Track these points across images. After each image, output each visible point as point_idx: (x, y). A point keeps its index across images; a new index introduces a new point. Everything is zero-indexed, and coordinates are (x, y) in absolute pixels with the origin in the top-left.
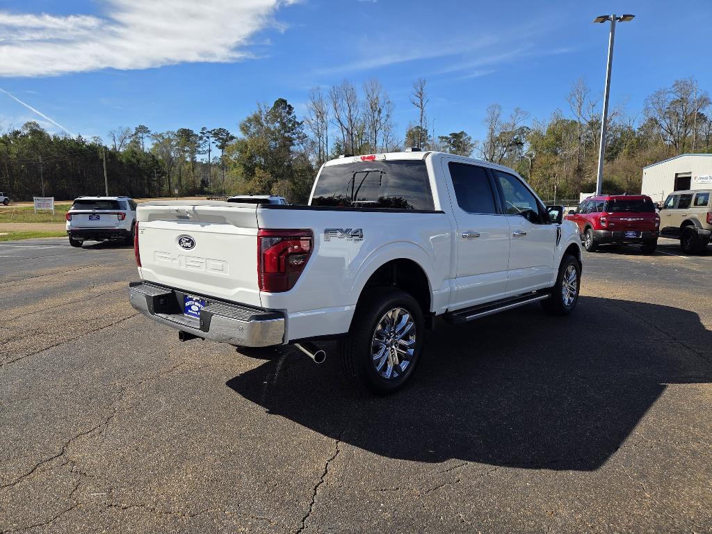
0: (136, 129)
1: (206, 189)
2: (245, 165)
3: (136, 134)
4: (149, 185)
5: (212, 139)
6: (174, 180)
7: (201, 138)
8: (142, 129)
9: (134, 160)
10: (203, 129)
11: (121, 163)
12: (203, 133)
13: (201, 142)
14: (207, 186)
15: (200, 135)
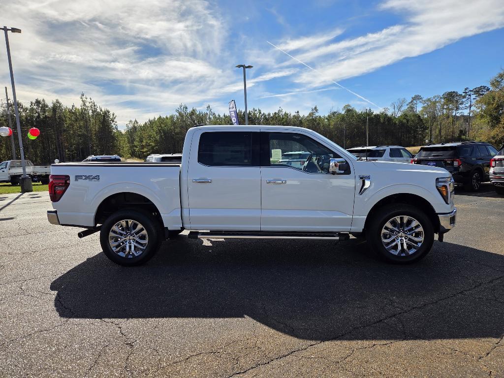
0: (413, 98)
1: (463, 137)
2: (491, 115)
3: (411, 102)
4: (415, 137)
5: (473, 96)
6: (435, 132)
7: (464, 97)
8: (417, 98)
9: (405, 121)
10: (466, 89)
11: (395, 124)
12: (466, 93)
13: (464, 100)
14: (464, 135)
15: (464, 94)
